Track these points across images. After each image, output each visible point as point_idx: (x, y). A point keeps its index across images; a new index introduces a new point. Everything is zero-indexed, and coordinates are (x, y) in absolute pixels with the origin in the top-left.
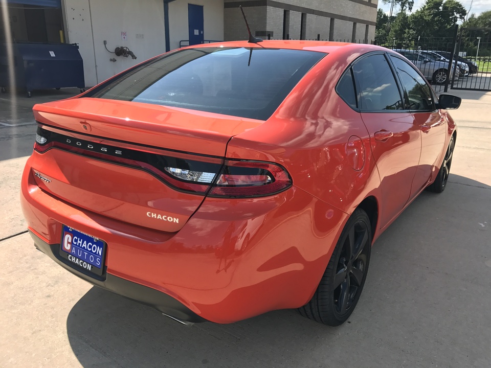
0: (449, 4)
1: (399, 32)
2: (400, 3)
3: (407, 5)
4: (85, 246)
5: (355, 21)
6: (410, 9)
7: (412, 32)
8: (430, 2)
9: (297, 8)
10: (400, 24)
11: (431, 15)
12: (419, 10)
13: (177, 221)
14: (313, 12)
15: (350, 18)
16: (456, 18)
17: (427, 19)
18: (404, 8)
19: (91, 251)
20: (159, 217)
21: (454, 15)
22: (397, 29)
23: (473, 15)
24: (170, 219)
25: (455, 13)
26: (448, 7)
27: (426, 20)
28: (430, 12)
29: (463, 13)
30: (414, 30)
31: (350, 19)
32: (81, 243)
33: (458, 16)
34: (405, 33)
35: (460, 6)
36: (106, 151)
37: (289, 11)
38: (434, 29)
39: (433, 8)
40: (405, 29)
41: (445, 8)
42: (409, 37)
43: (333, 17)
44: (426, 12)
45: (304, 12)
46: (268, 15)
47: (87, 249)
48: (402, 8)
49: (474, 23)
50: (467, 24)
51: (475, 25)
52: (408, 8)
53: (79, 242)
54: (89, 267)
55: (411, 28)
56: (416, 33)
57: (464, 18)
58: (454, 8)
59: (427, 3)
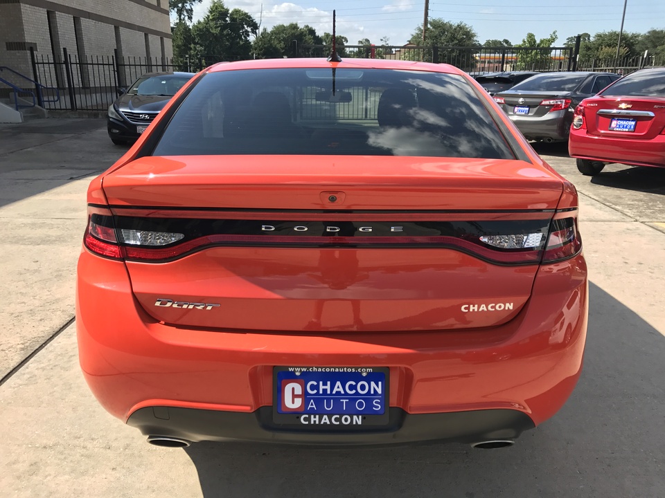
0: (236, 14)
1: (183, 48)
2: (176, 9)
3: (185, 13)
4: (341, 389)
5: (147, 32)
6: (190, 18)
7: (199, 48)
8: (214, 11)
9: (66, 10)
10: (182, 37)
11: (218, 27)
12: (202, 20)
13: (510, 306)
14: (89, 15)
15: (138, 26)
16: (247, 31)
17: (214, 32)
18: (182, 16)
19: (357, 393)
20: (483, 307)
21: (244, 28)
22: (180, 43)
23: (265, 30)
24: (500, 307)
25: (246, 26)
26: (236, 19)
27: (213, 34)
28: (216, 24)
29: (255, 27)
30: (201, 46)
31: (140, 29)
32: (328, 387)
33: (249, 29)
34: (191, 49)
35: (250, 17)
36: (370, 230)
37: (54, 12)
38: (226, 45)
39: (218, 19)
40: (190, 44)
41: (233, 19)
42: (197, 54)
43: (117, 25)
44: (212, 24)
45: (78, 16)
46: (25, 18)
47: (346, 393)
48: (180, 16)
49: (268, 38)
50: (261, 40)
51: (269, 41)
52: (186, 18)
53: (322, 387)
54: (358, 420)
55: (197, 43)
56: (205, 50)
57: (256, 33)
58: (243, 20)
59: (211, 12)
